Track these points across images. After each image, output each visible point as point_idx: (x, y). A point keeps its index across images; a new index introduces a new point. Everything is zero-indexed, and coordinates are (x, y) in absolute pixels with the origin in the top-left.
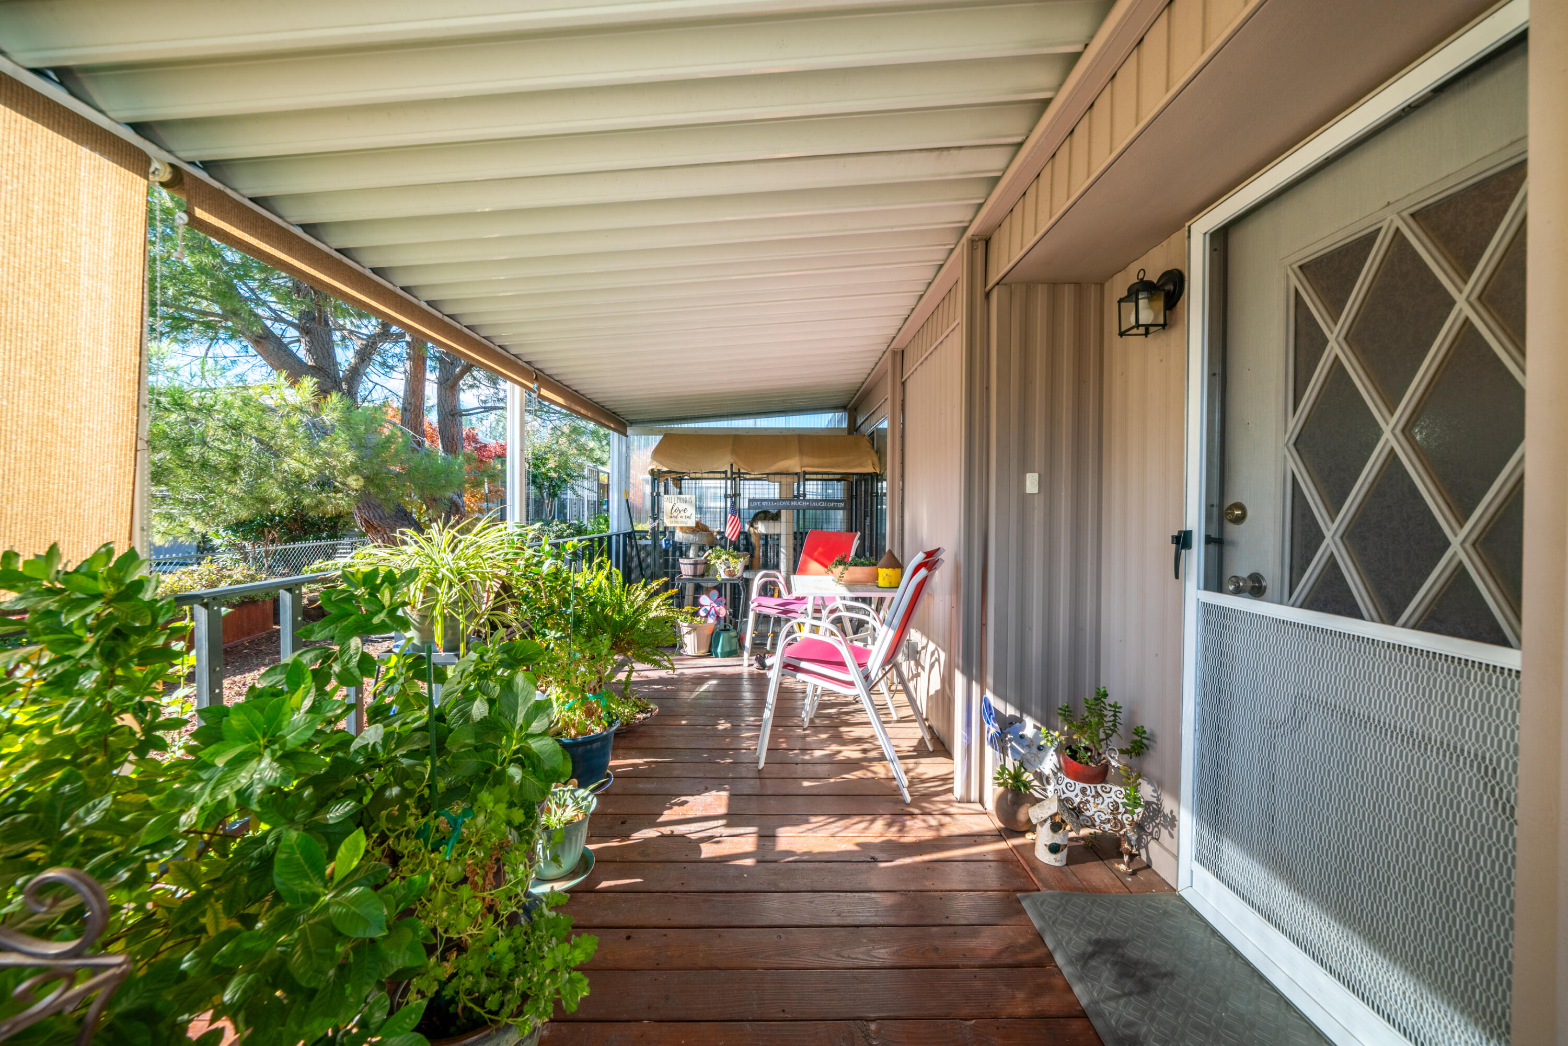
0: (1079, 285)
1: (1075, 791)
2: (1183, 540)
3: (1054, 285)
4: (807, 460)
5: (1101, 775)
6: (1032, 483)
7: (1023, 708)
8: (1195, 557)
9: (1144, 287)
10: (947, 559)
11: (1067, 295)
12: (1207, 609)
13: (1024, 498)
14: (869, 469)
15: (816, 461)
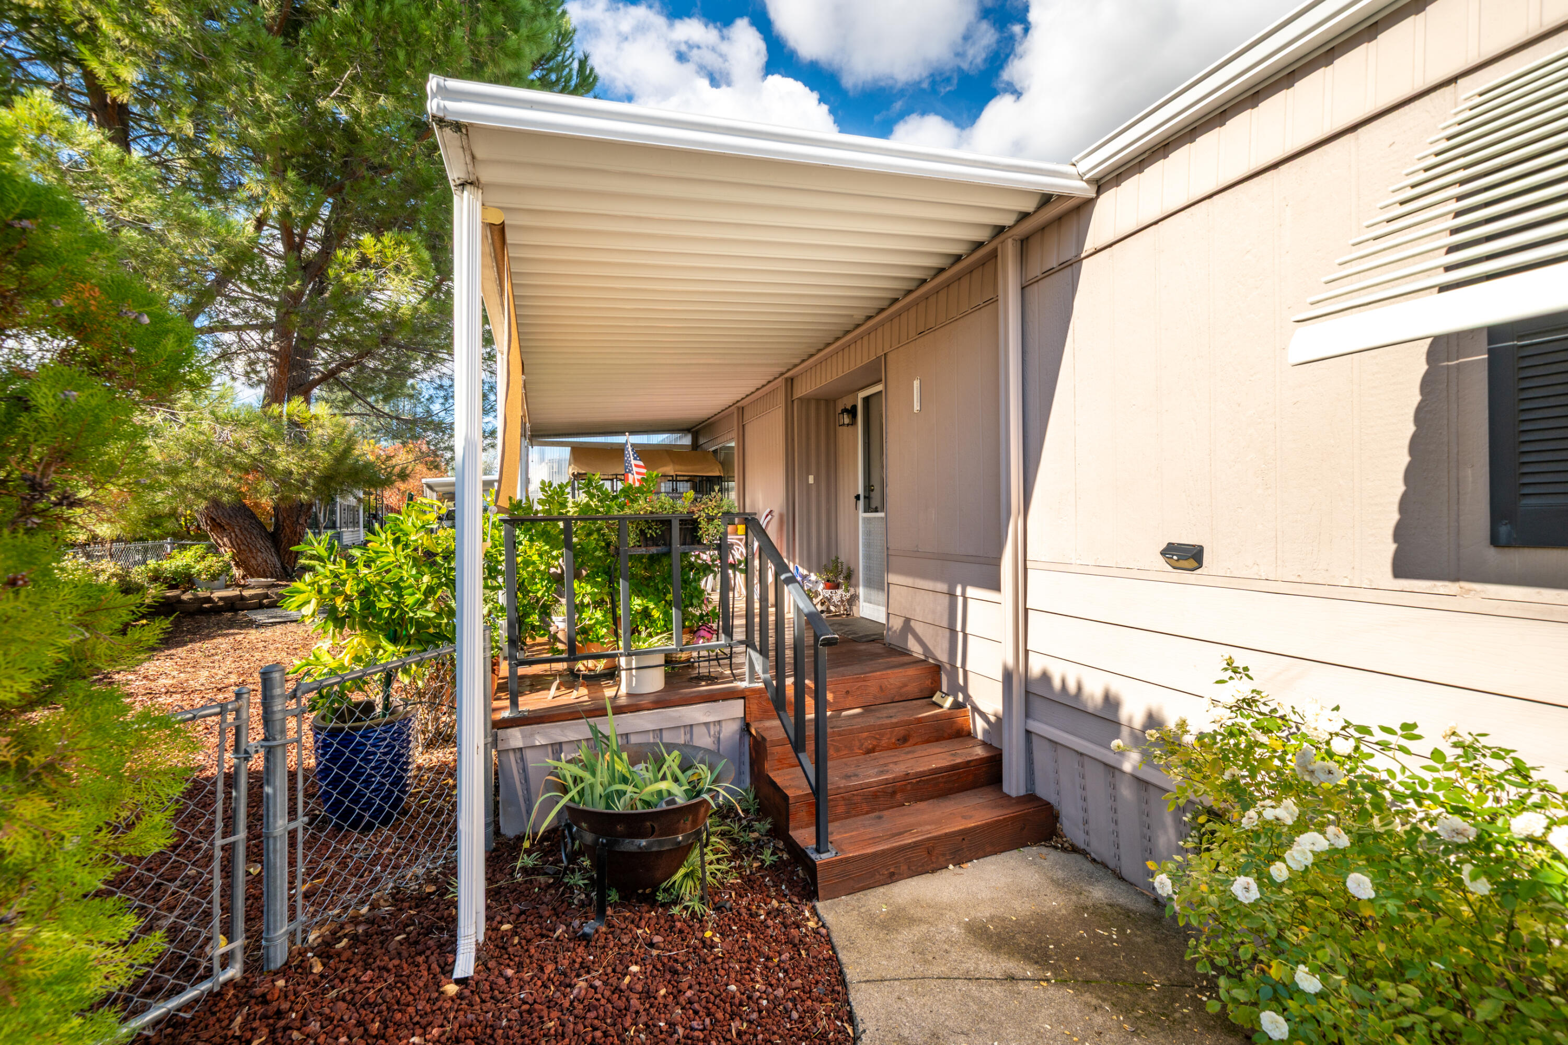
0: (827, 401)
1: (828, 593)
2: (858, 497)
3: (818, 401)
4: (678, 467)
5: (837, 586)
6: (811, 479)
7: (810, 571)
8: (861, 503)
9: (845, 411)
10: (776, 514)
11: (823, 403)
12: (864, 519)
13: (808, 485)
14: (717, 474)
15: (683, 468)
